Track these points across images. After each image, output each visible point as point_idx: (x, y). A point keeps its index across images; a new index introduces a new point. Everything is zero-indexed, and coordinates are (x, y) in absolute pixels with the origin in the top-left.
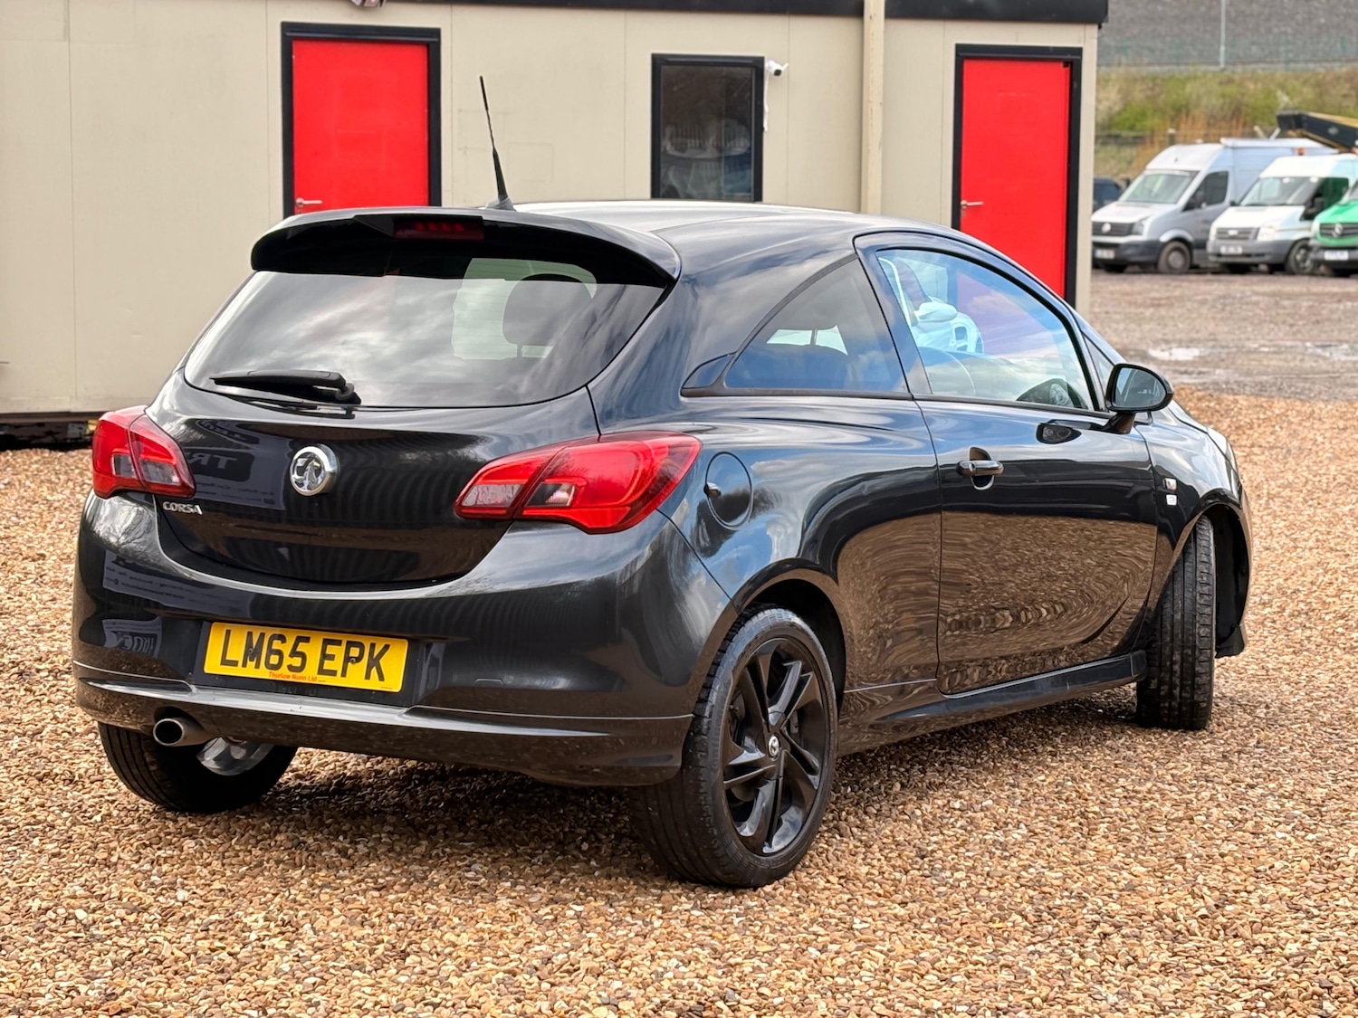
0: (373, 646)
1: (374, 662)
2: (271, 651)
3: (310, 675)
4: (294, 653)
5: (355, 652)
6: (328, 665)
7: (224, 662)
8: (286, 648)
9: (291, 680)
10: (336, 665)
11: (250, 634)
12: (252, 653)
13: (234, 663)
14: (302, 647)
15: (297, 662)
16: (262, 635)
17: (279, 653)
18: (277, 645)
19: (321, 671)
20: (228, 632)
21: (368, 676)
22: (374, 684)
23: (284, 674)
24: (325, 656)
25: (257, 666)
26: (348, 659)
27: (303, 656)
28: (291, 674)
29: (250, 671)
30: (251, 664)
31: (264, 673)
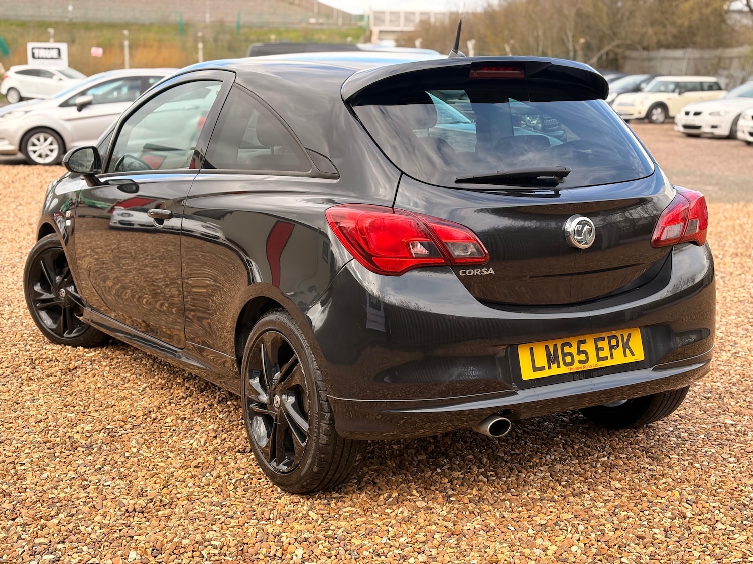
0: (622, 336)
1: (626, 346)
2: (565, 355)
3: (593, 364)
4: (580, 352)
5: (614, 342)
6: (602, 354)
7: (535, 369)
8: (574, 350)
9: (583, 370)
10: (605, 353)
11: (547, 347)
12: (552, 359)
13: (543, 369)
14: (583, 347)
15: (583, 357)
16: (555, 346)
17: (570, 354)
18: (567, 350)
19: (600, 359)
20: (531, 349)
21: (625, 356)
22: (630, 359)
23: (577, 367)
24: (598, 350)
25: (559, 367)
26: (612, 348)
27: (585, 352)
28: (581, 366)
29: (555, 371)
30: (554, 366)
31: (564, 370)
